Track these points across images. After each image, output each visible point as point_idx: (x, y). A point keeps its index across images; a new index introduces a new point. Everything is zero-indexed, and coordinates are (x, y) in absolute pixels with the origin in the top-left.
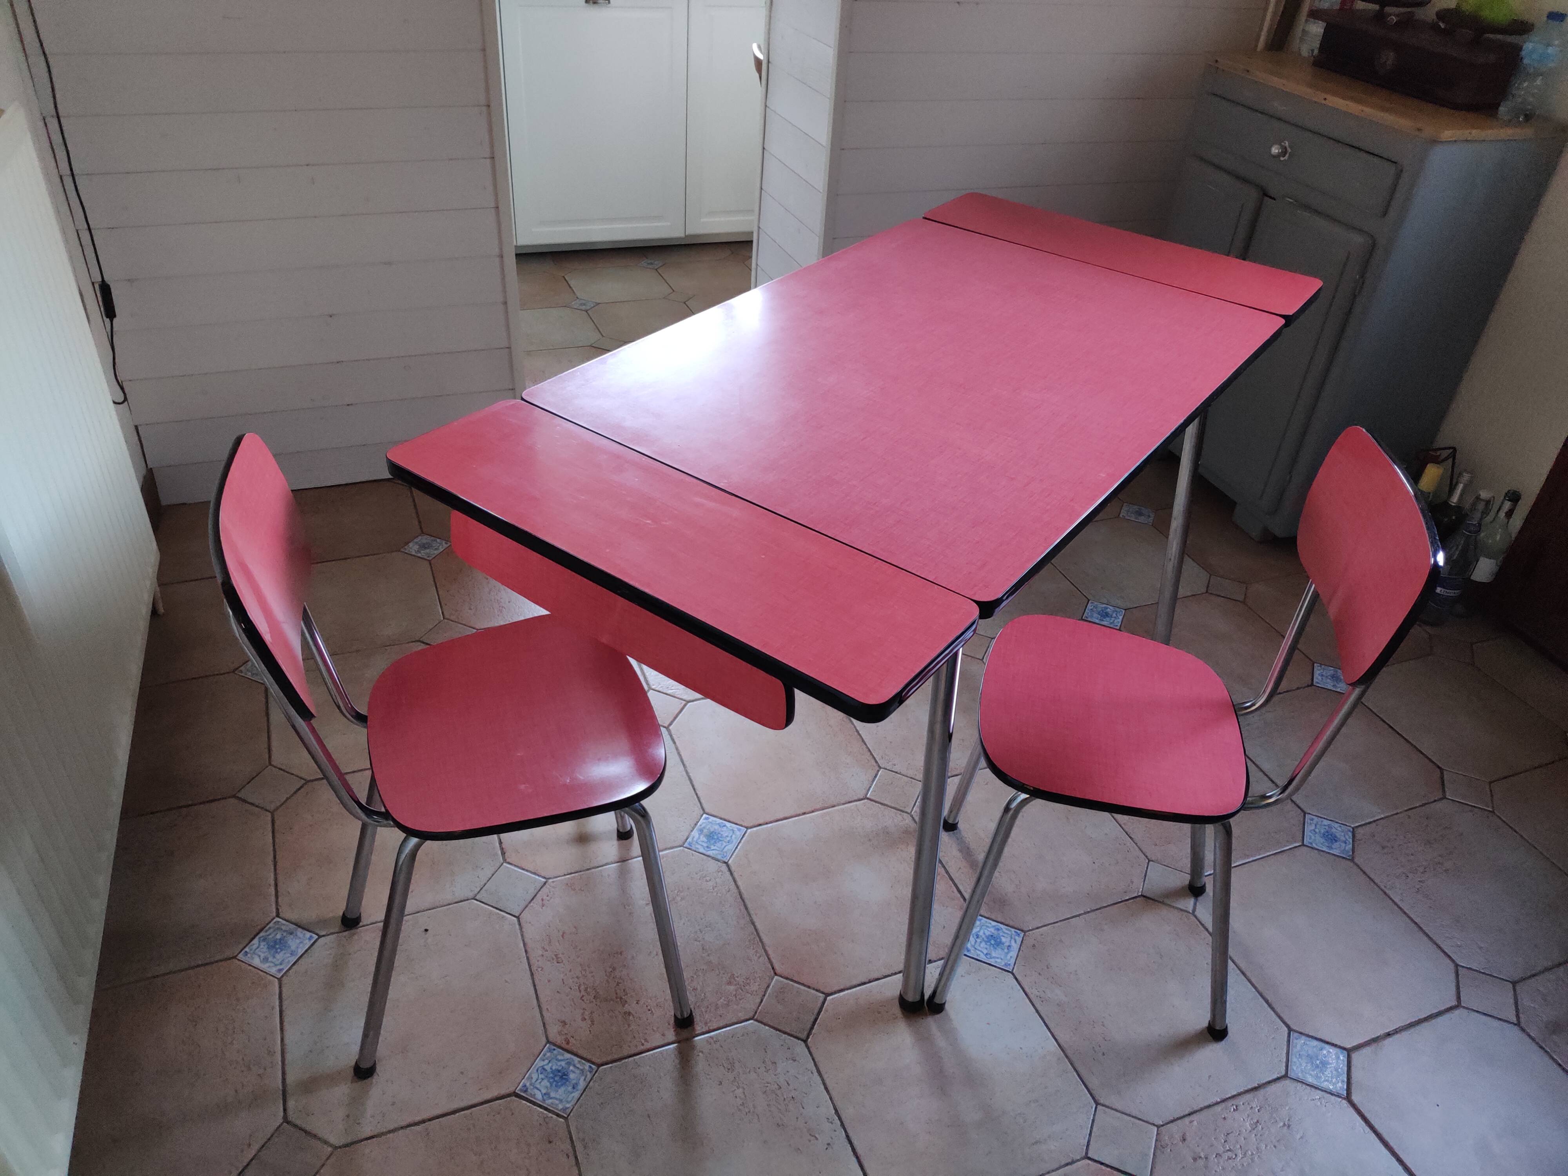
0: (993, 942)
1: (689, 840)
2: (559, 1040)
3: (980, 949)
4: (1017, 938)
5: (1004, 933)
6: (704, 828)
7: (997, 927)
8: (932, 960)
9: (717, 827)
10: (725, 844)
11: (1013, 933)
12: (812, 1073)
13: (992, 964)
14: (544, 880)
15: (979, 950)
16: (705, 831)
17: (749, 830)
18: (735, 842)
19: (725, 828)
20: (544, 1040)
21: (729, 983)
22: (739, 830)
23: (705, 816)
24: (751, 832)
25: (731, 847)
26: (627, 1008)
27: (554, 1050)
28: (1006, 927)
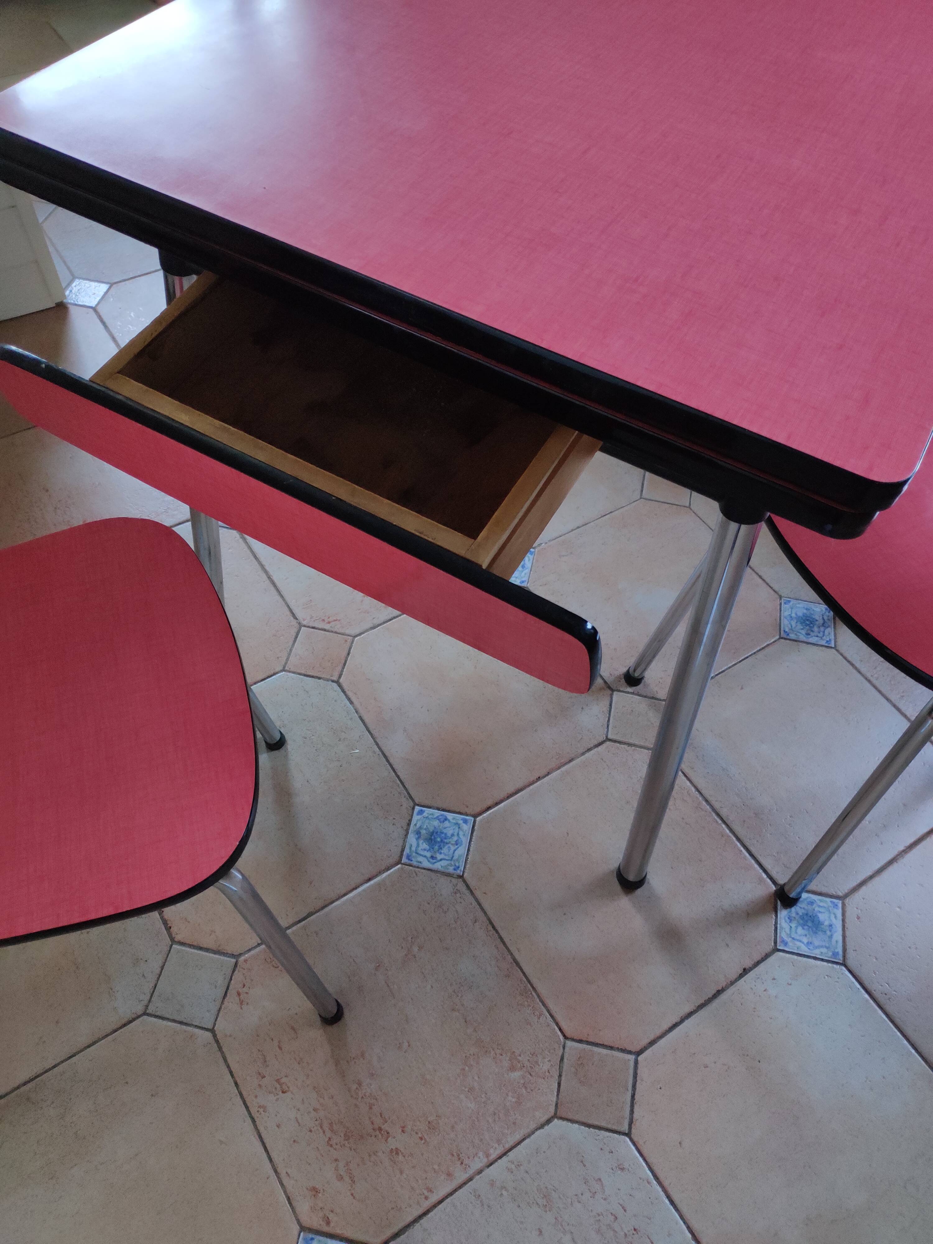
0: (810, 924)
1: (407, 851)
2: (315, 1222)
3: (798, 938)
4: (835, 910)
5: (819, 906)
6: (420, 828)
7: (809, 900)
8: (747, 967)
9: (436, 823)
10: (453, 848)
11: (830, 904)
12: (649, 1183)
13: (818, 956)
14: (234, 960)
15: (798, 940)
16: (423, 832)
17: (478, 819)
18: (465, 841)
19: (447, 822)
20: (296, 1228)
21: (512, 1069)
22: (465, 821)
23: (417, 808)
24: (481, 821)
25: (462, 851)
26: (392, 1143)
27: (312, 1239)
28: (820, 897)
